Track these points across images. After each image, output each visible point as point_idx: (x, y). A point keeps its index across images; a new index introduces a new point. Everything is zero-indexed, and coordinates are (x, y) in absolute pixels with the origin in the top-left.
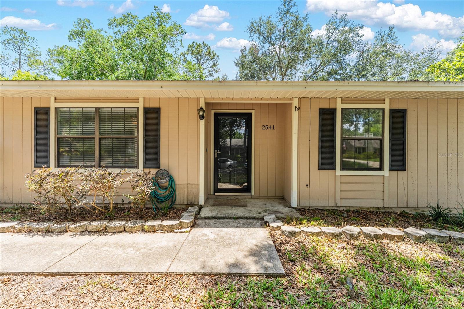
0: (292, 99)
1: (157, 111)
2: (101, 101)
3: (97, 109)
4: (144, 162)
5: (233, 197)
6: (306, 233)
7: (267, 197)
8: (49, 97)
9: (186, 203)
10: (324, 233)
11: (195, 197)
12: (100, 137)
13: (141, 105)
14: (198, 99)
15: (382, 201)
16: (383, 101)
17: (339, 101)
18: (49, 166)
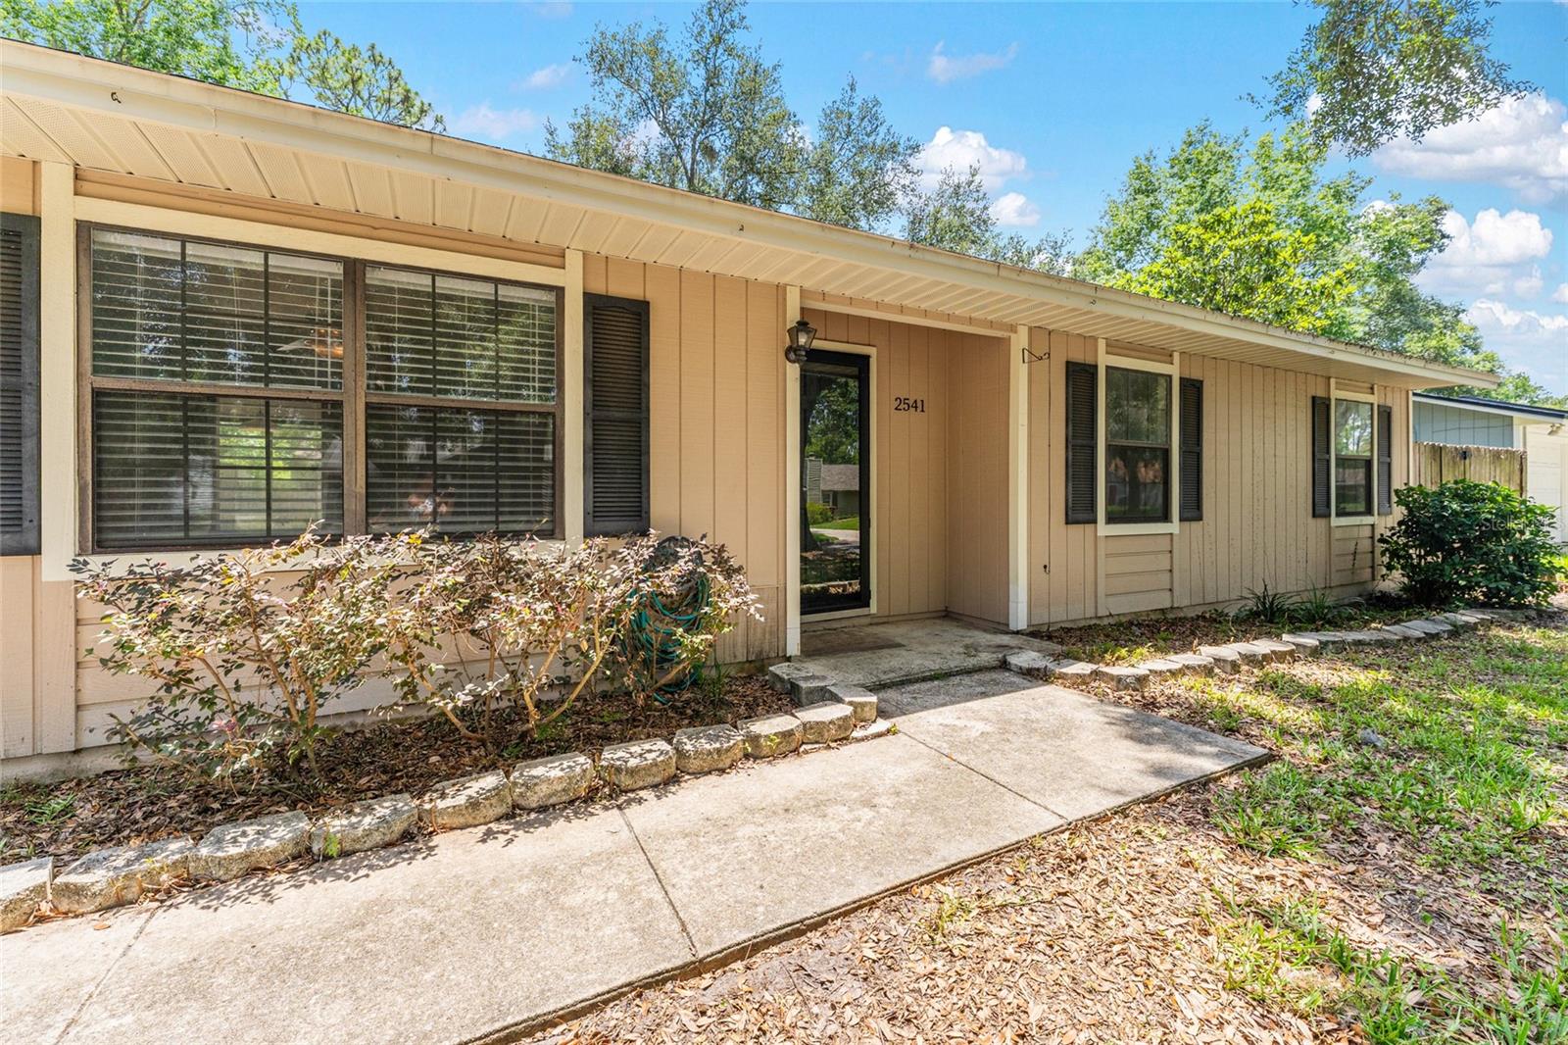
0: (1013, 329)
1: (639, 311)
2: (376, 233)
3: (354, 268)
4: (586, 513)
5: (820, 627)
6: (1160, 673)
7: (910, 617)
8: (31, 156)
9: (741, 658)
10: (1188, 667)
11: (771, 633)
12: (375, 400)
13: (572, 281)
14: (780, 290)
15: (1169, 593)
16: (1168, 357)
17: (1102, 345)
18: (32, 543)
